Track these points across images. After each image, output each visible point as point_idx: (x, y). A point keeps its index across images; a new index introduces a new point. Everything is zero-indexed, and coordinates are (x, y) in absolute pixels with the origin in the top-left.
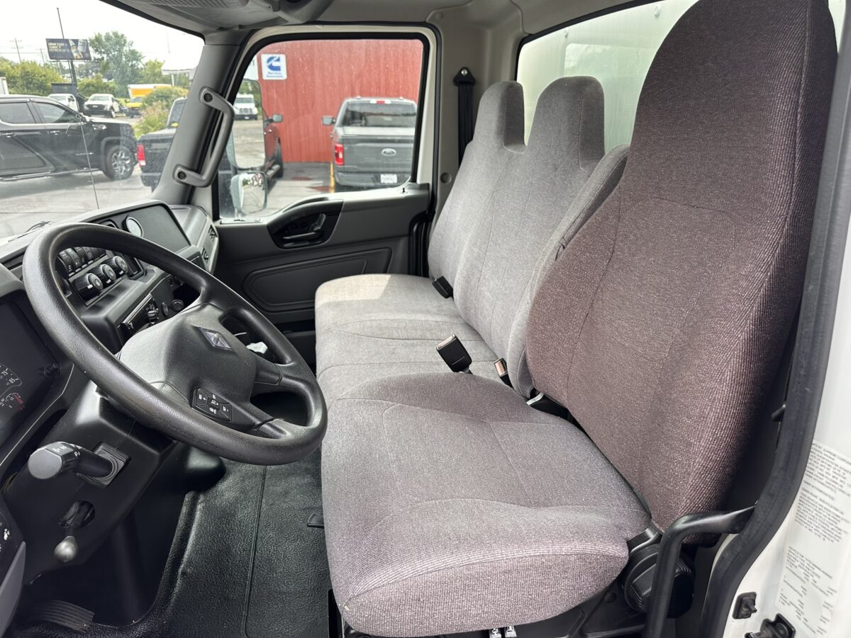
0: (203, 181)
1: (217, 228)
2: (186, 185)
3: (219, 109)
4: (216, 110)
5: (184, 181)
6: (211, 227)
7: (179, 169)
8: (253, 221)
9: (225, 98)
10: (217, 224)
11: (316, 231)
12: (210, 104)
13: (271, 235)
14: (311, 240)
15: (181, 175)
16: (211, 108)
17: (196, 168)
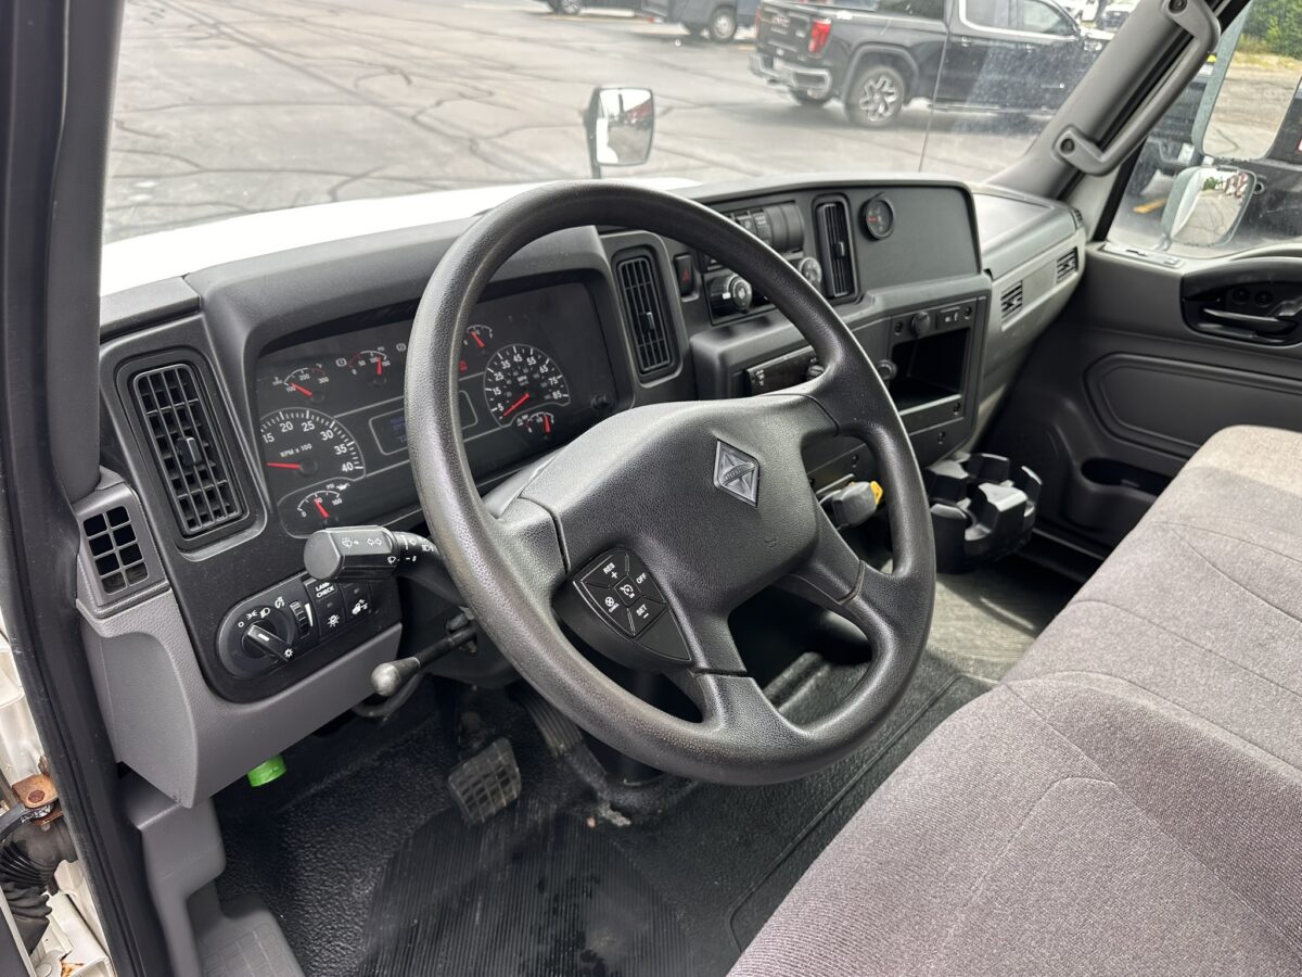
0: (1100, 163)
1: (1088, 257)
2: (1069, 166)
3: (1191, 30)
4: (1185, 32)
5: (1067, 156)
6: (1075, 250)
7: (1069, 133)
8: (1162, 262)
9: (1214, 10)
10: (1094, 249)
11: (1279, 318)
12: (1177, 17)
13: (1182, 295)
14: (1263, 331)
15: (1067, 145)
16: (1176, 26)
17: (1099, 137)
